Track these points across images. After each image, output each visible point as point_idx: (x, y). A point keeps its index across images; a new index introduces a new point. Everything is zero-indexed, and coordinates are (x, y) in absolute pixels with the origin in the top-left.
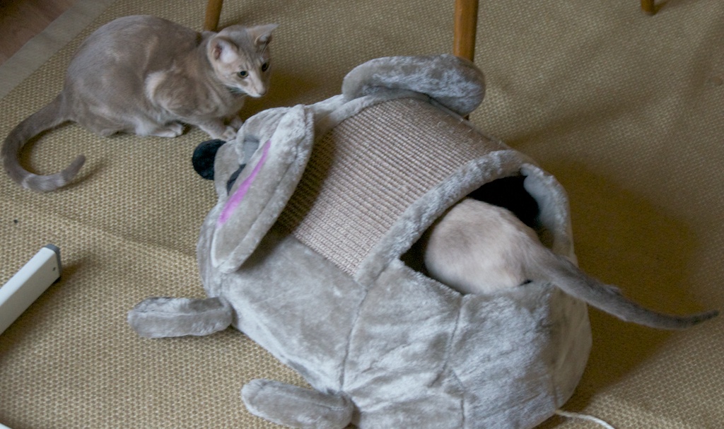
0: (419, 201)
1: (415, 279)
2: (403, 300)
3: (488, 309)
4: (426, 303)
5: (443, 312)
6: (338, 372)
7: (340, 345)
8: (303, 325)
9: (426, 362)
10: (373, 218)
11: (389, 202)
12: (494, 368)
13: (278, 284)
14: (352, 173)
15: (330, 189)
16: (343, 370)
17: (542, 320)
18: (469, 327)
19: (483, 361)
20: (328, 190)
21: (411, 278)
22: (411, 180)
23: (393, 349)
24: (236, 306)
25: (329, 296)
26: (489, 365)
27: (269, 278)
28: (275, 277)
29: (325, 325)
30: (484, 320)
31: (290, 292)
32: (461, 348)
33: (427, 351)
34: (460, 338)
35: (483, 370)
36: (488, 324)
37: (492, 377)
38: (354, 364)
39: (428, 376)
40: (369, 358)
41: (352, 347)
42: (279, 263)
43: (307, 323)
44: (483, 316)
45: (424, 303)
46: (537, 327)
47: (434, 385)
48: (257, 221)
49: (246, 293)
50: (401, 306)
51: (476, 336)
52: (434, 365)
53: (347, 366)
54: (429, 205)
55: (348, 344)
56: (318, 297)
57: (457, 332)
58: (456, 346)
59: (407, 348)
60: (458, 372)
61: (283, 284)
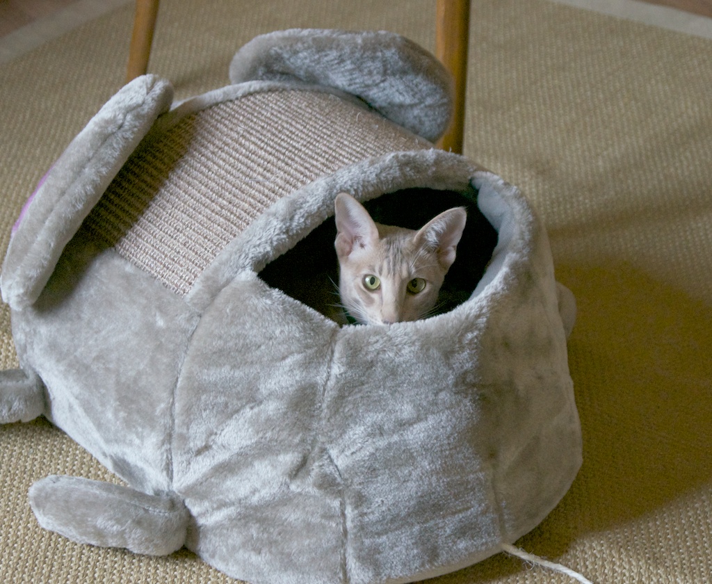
0: (295, 194)
1: (270, 296)
2: (248, 326)
3: (378, 346)
4: (282, 332)
5: (307, 347)
6: (162, 454)
7: (163, 405)
8: (118, 383)
9: (284, 434)
10: (226, 219)
11: (253, 198)
12: (389, 446)
13: (89, 323)
14: (210, 163)
15: (176, 185)
16: (169, 451)
17: (466, 373)
18: (349, 373)
19: (371, 435)
20: (172, 186)
21: (263, 294)
22: (292, 171)
23: (237, 411)
24: (45, 378)
25: (150, 327)
26: (382, 443)
27: (79, 318)
28: (87, 313)
29: (144, 377)
30: (371, 364)
31: (103, 333)
32: (337, 412)
33: (285, 413)
34: (334, 393)
35: (372, 450)
36: (379, 371)
37: (387, 464)
38: (184, 439)
39: (288, 459)
40: (203, 428)
41: (178, 407)
42: (92, 291)
43: (123, 380)
44: (369, 357)
45: (277, 332)
46: (456, 385)
47: (300, 474)
48: (53, 214)
49: (53, 348)
50: (245, 337)
51: (360, 391)
52: (297, 440)
53: (175, 444)
54: (308, 199)
55: (173, 404)
56: (137, 334)
57: (331, 383)
58: (328, 407)
59: (256, 410)
60: (334, 452)
61: (95, 324)
